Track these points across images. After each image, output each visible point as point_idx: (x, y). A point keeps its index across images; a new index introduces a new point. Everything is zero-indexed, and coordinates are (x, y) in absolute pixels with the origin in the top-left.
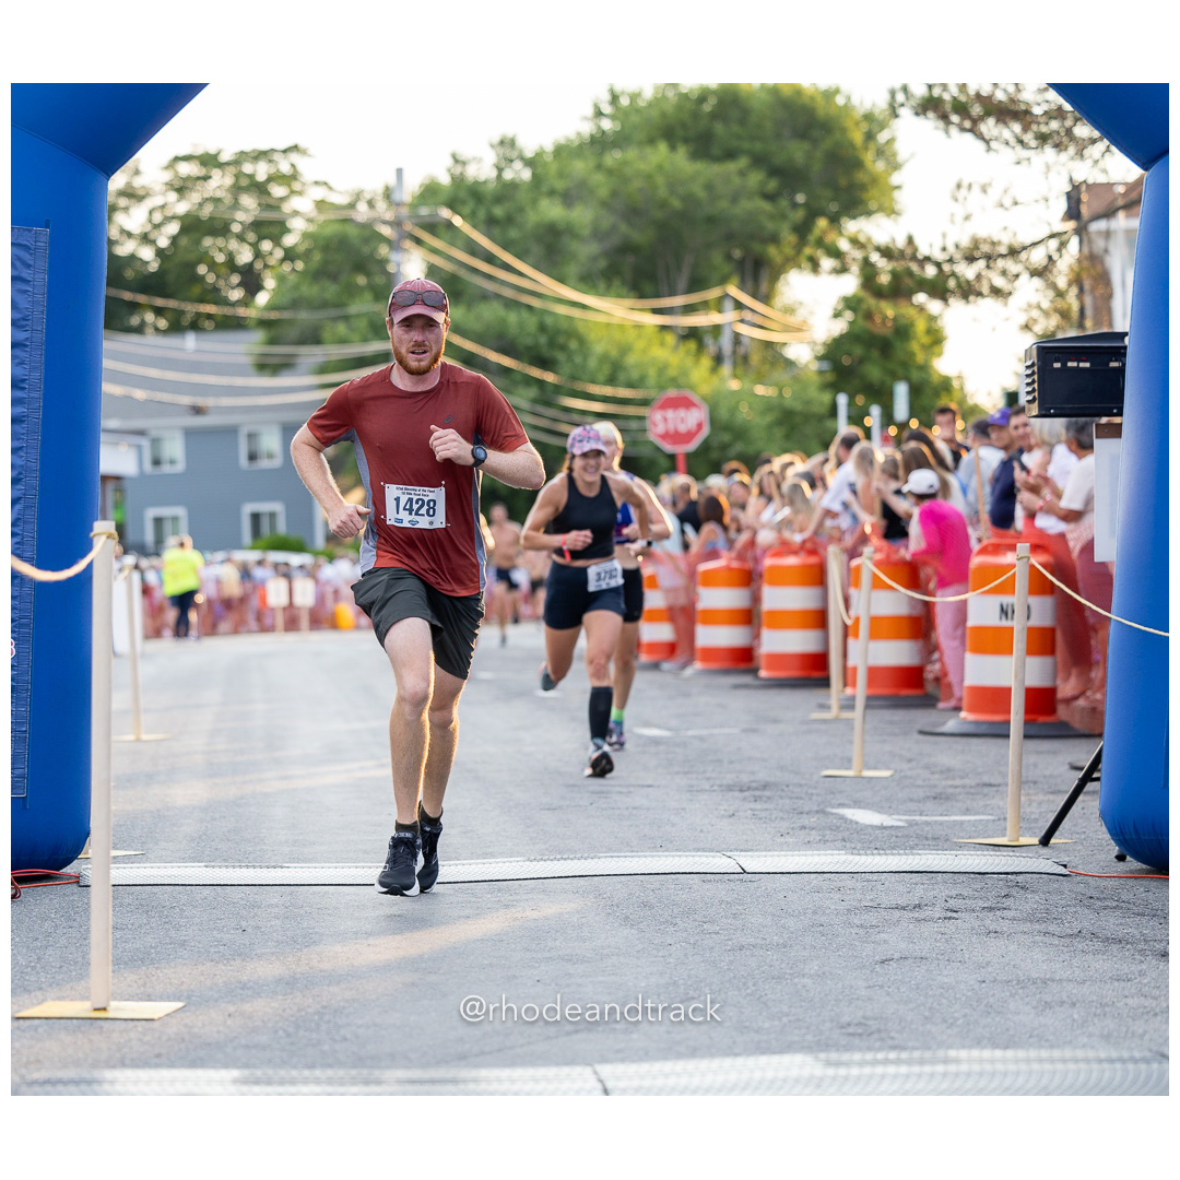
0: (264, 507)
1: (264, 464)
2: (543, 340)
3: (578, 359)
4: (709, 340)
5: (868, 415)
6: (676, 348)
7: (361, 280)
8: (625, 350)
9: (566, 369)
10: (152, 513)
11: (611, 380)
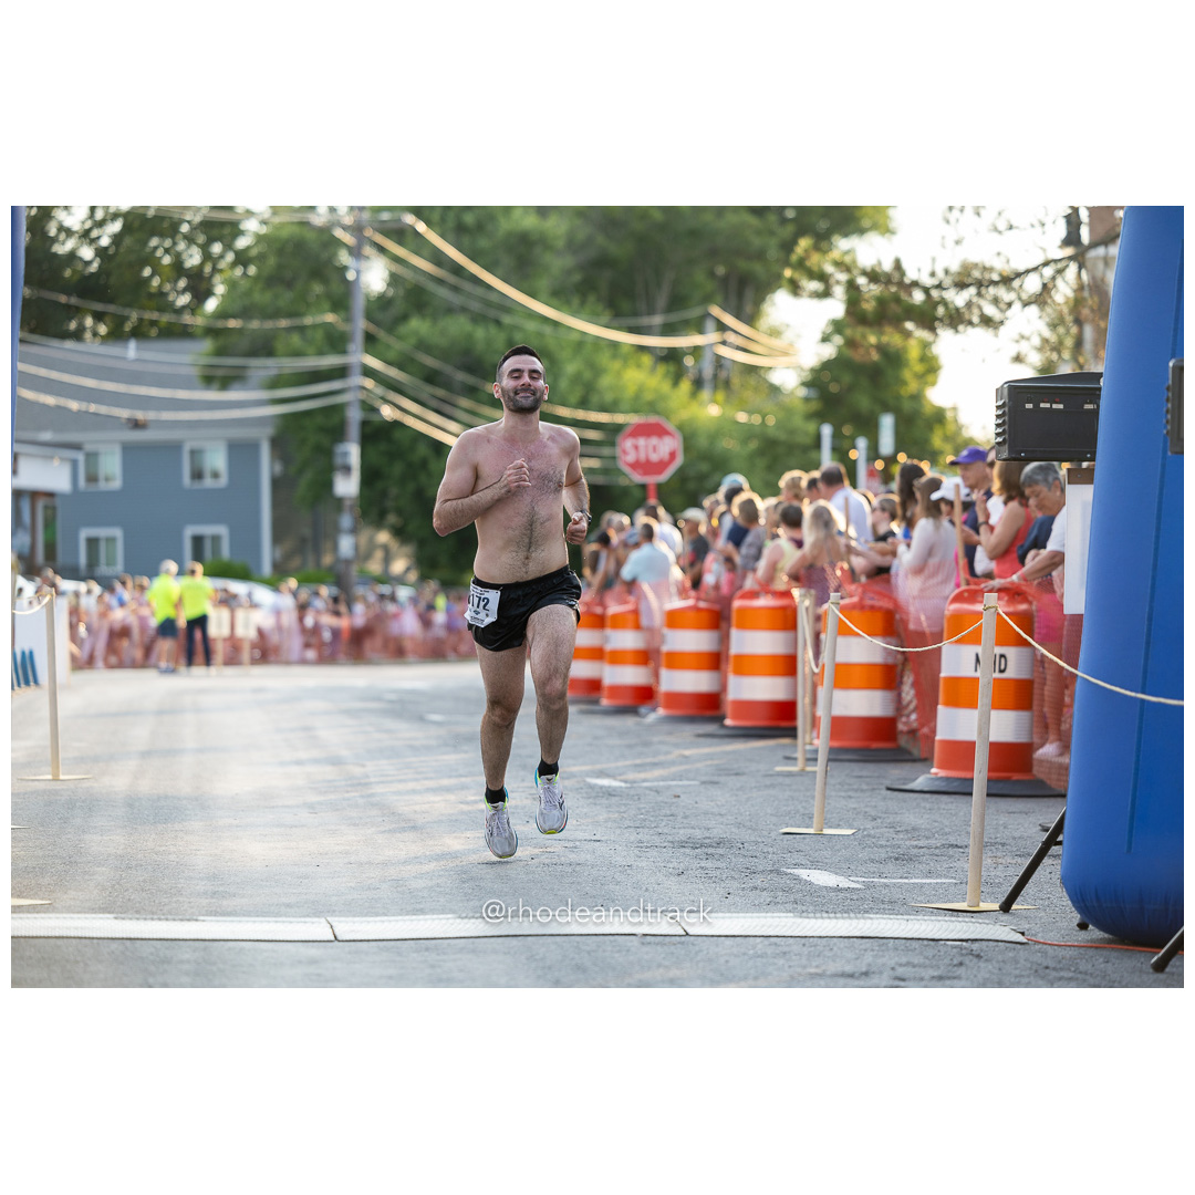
0: (207, 530)
1: (208, 482)
4: (689, 361)
5: (854, 447)
6: (653, 370)
7: (318, 288)
8: (598, 371)
10: (84, 534)
11: (584, 404)
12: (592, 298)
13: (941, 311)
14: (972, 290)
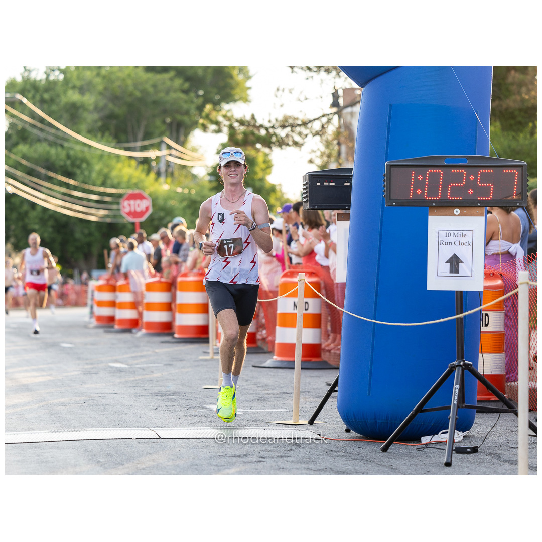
2: (69, 162)
3: (86, 173)
4: (154, 164)
6: (137, 168)
8: (111, 168)
9: (81, 178)
11: (104, 184)
12: (107, 134)
13: (274, 139)
14: (289, 129)
